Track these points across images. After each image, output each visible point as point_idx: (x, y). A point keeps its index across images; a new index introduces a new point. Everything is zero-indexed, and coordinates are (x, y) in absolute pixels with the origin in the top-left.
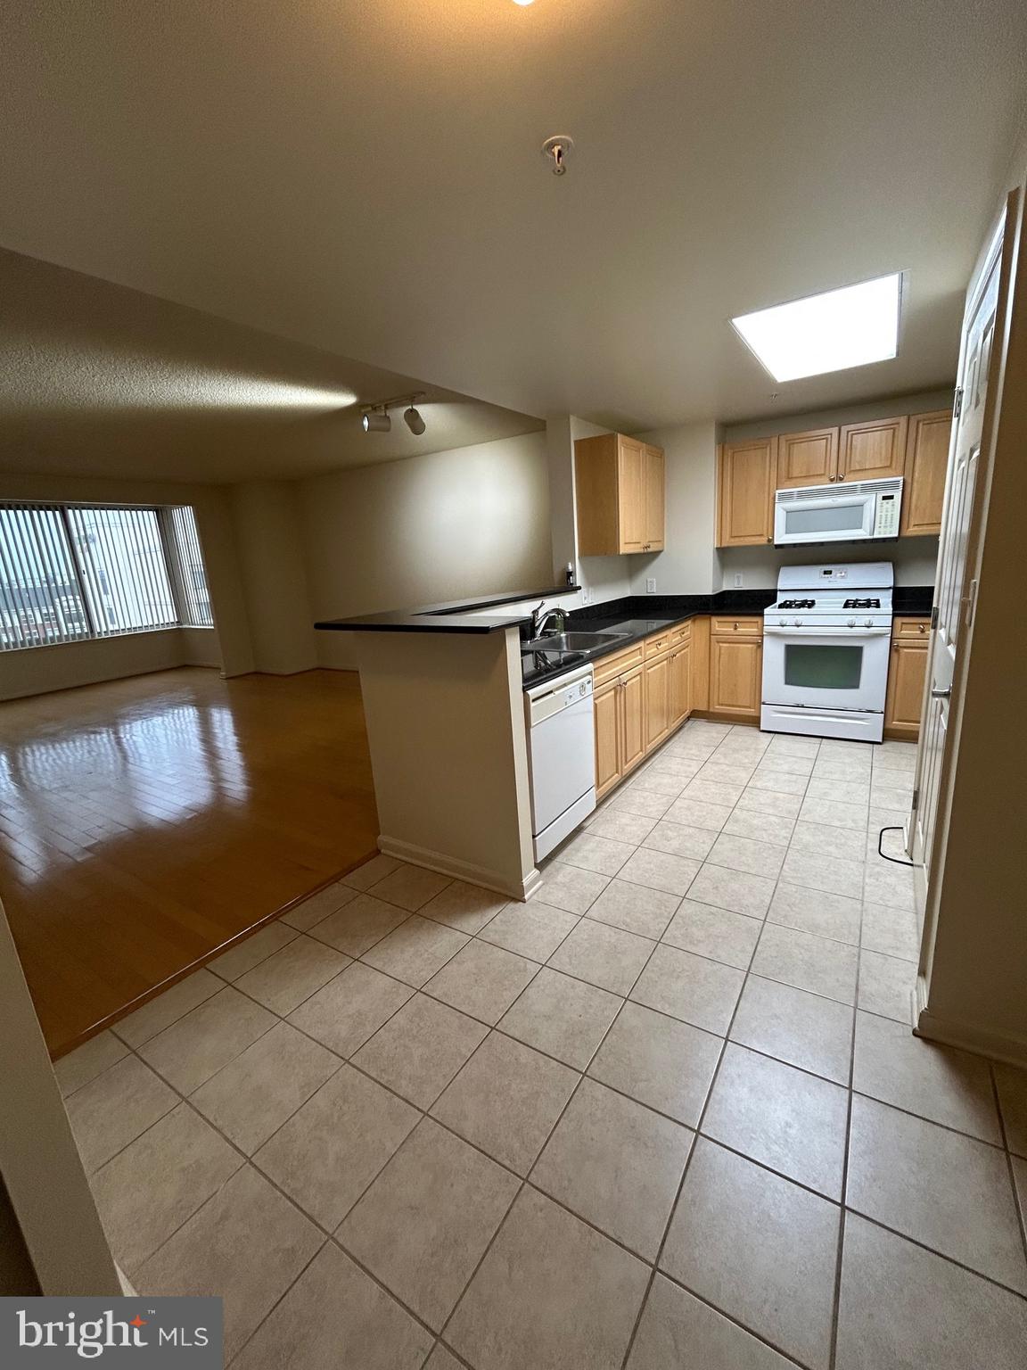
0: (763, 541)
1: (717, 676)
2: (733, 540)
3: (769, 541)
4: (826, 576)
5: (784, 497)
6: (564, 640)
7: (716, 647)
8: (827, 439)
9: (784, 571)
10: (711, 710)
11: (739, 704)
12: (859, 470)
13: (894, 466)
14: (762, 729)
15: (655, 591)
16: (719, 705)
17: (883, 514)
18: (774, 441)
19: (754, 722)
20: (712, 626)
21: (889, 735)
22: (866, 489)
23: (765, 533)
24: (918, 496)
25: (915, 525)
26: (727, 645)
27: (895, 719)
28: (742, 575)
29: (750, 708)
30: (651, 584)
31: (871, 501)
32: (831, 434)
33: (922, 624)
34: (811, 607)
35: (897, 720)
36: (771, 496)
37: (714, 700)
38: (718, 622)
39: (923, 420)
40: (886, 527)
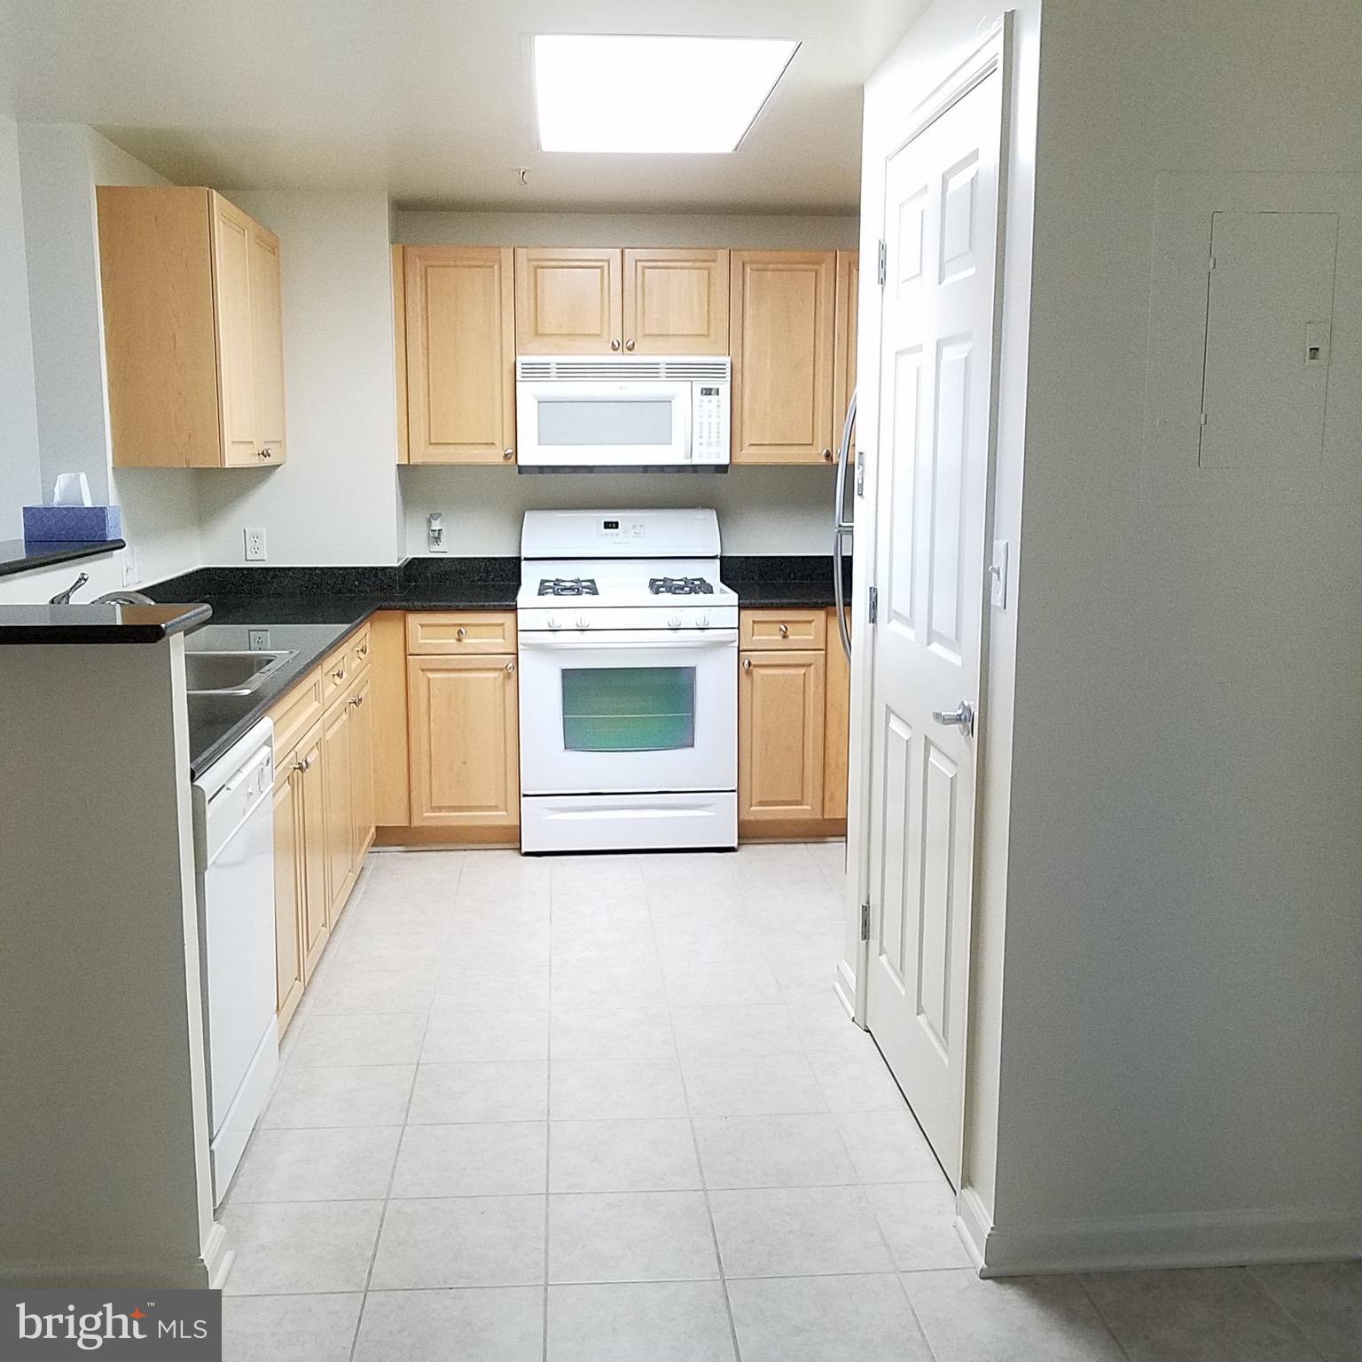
0: (495, 456)
2: (430, 450)
3: (507, 456)
4: (609, 531)
5: (539, 372)
7: (419, 683)
8: (601, 268)
9: (531, 519)
10: (416, 823)
11: (474, 802)
12: (658, 336)
13: (712, 336)
14: (524, 850)
15: (266, 555)
16: (433, 809)
17: (705, 419)
18: (507, 254)
19: (511, 838)
20: (410, 638)
21: (750, 833)
22: (679, 372)
23: (498, 440)
24: (754, 395)
25: (752, 444)
26: (443, 675)
27: (754, 803)
29: (496, 808)
30: (256, 539)
31: (684, 393)
32: (608, 261)
33: (783, 622)
34: (595, 592)
35: (761, 803)
36: (508, 366)
37: (420, 797)
38: (422, 625)
39: (752, 262)
40: (709, 444)
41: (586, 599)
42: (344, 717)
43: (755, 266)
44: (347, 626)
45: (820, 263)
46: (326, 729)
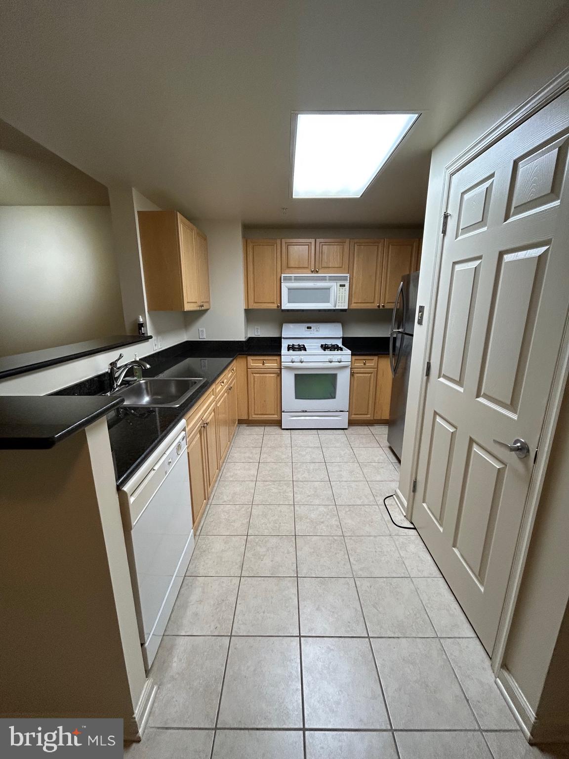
0: (274, 306)
1: (253, 395)
2: (255, 305)
3: (278, 307)
4: (309, 330)
5: (288, 279)
6: (144, 386)
7: (251, 377)
8: (308, 245)
9: (285, 326)
10: (250, 419)
11: (267, 413)
12: (326, 267)
13: (343, 267)
14: (283, 428)
15: (205, 337)
16: (255, 414)
17: (341, 295)
18: (279, 241)
19: (278, 423)
20: (248, 364)
21: (351, 423)
22: (332, 279)
23: (275, 301)
24: (356, 286)
25: (354, 303)
26: (258, 375)
27: (353, 414)
28: (259, 327)
29: (274, 415)
30: (202, 332)
31: (334, 286)
32: (311, 243)
33: (364, 360)
34: (305, 350)
35: (355, 415)
36: (278, 278)
37: (252, 411)
38: (252, 360)
39: (357, 243)
40: (342, 303)
41: (303, 352)
42: (226, 394)
43: (358, 244)
44: (231, 359)
45: (379, 243)
46: (216, 404)
